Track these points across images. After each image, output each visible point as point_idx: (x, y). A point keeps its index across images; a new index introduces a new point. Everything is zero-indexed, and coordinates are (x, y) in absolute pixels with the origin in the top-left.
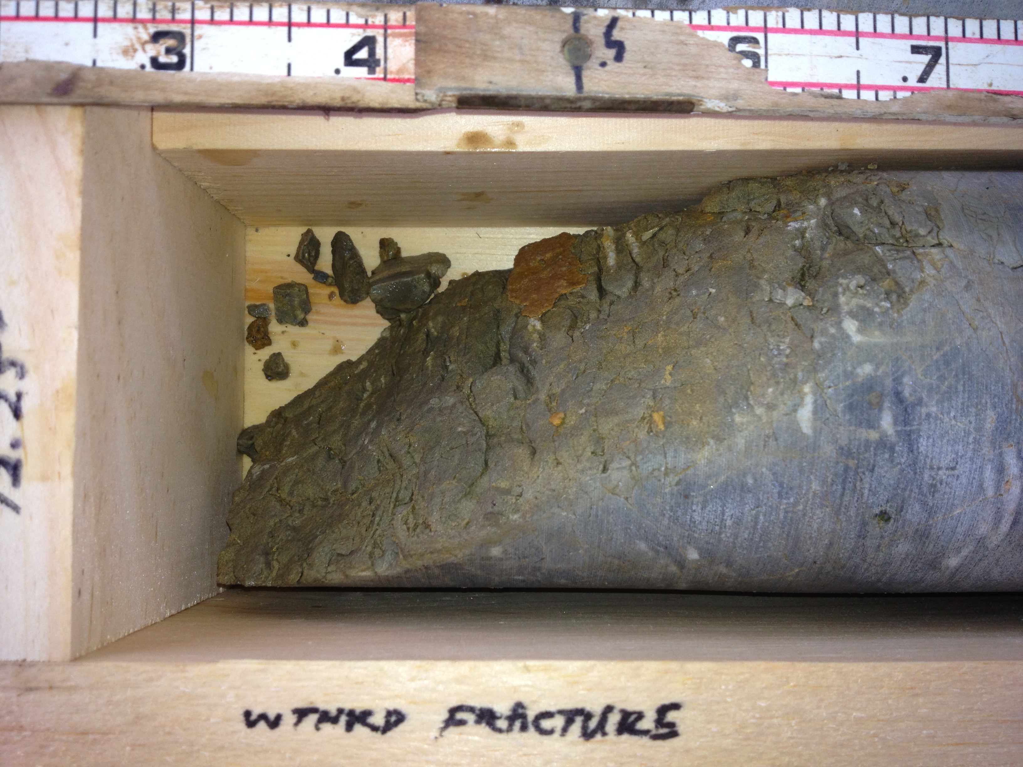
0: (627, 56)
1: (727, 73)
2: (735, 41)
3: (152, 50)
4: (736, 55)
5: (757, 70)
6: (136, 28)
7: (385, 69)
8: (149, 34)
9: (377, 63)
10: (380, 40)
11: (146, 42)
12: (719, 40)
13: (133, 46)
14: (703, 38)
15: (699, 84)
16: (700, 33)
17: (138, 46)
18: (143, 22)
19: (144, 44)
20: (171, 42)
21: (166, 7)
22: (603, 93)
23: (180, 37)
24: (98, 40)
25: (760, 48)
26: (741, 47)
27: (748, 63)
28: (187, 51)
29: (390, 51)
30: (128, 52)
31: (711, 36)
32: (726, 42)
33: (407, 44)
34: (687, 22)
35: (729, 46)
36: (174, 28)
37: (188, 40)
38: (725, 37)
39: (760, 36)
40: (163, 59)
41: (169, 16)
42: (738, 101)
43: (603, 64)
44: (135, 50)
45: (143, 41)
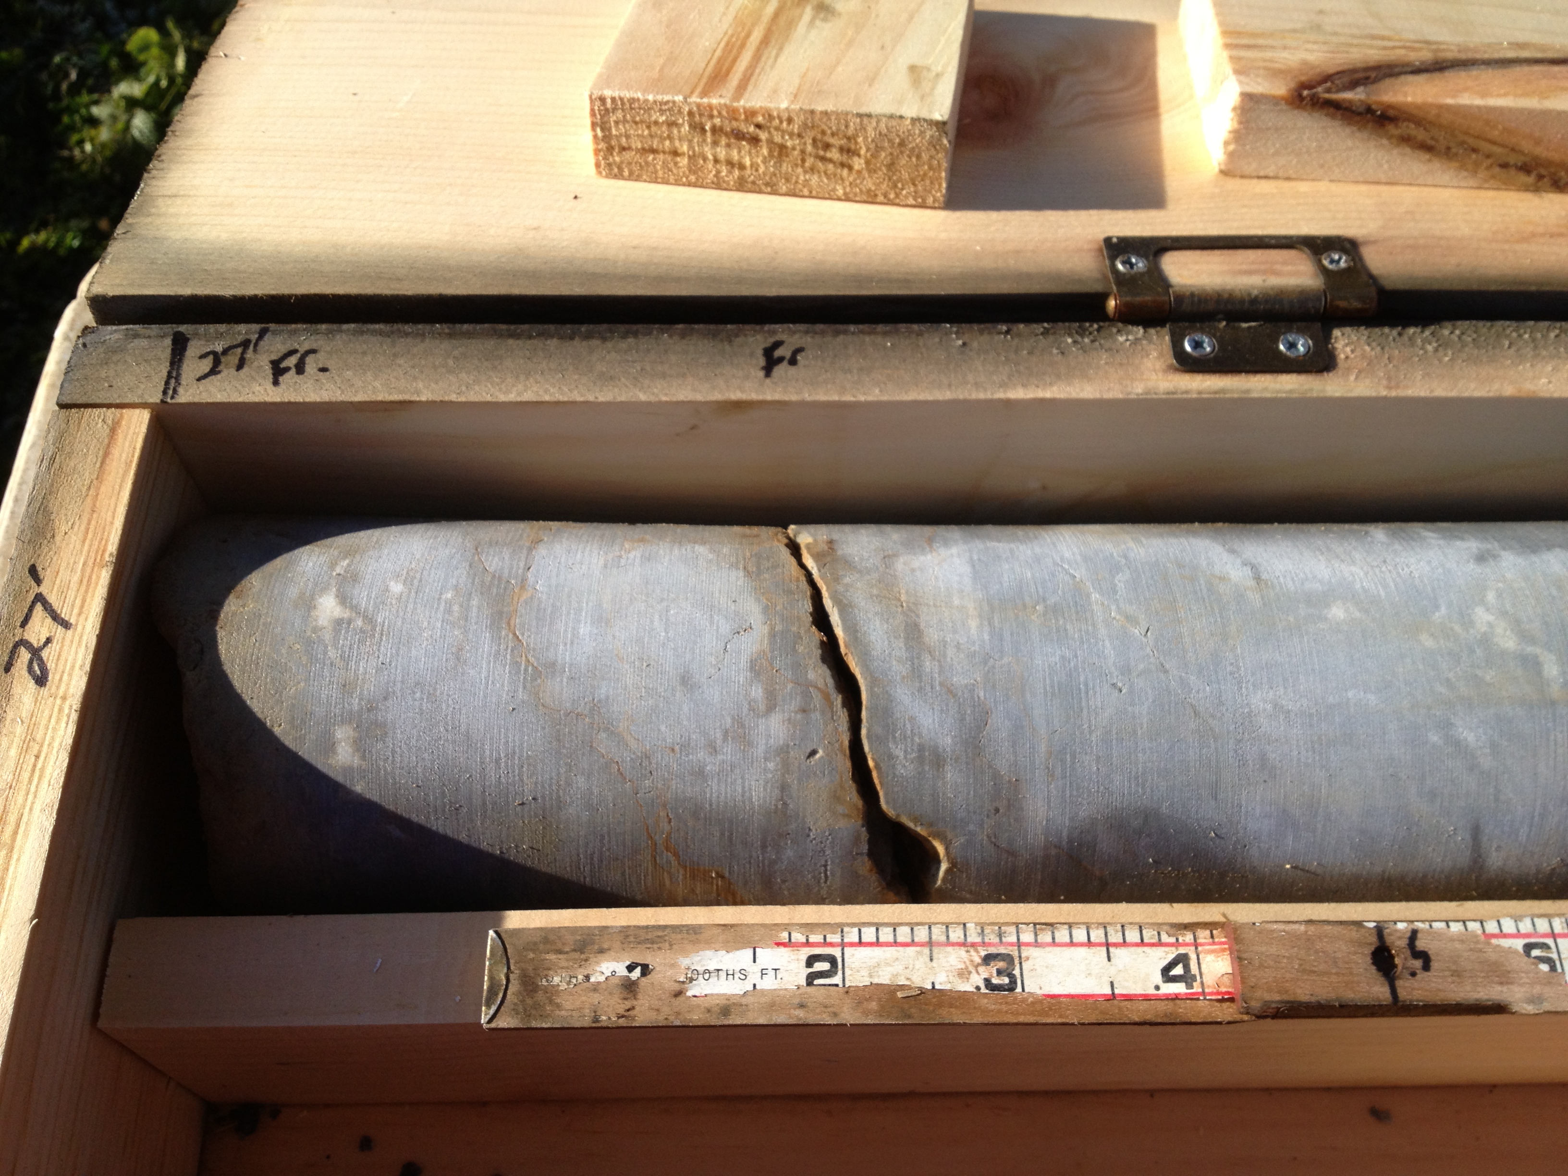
0: (1434, 965)
1: (1528, 978)
2: (1528, 948)
3: (984, 972)
4: (1533, 960)
5: (1554, 974)
6: (968, 951)
7: (1202, 983)
8: (980, 956)
9: (1194, 978)
10: (1193, 956)
11: (978, 965)
12: (1514, 947)
13: (967, 968)
14: (1498, 946)
15: (1505, 989)
16: (1494, 941)
17: (971, 968)
18: (973, 945)
19: (977, 966)
20: (1001, 965)
21: (993, 931)
22: (1418, 1001)
23: (1009, 959)
24: (934, 964)
25: (1552, 953)
26: (1535, 953)
27: (1545, 967)
28: (1017, 972)
29: (1203, 966)
30: (964, 974)
31: (1505, 943)
32: (1520, 949)
33: (1219, 959)
34: (1480, 932)
35: (1525, 952)
36: (1002, 950)
37: (1017, 961)
38: (1518, 944)
39: (1550, 941)
40: (995, 981)
41: (997, 940)
42: (1545, 1004)
43: (1413, 974)
44: (970, 973)
45: (976, 963)
